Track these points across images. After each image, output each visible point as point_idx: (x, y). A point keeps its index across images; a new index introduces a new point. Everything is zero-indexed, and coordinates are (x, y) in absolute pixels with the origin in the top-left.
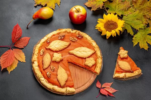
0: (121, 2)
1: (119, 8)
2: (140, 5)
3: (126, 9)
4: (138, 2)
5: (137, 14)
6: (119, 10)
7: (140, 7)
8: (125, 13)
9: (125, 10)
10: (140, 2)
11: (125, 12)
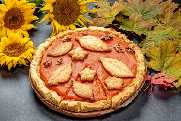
0: (141, 19)
1: (138, 26)
2: (171, 19)
3: (148, 28)
4: (167, 16)
5: (169, 32)
6: (137, 29)
7: (171, 22)
8: (148, 34)
9: (148, 30)
10: (170, 16)
11: (148, 32)
